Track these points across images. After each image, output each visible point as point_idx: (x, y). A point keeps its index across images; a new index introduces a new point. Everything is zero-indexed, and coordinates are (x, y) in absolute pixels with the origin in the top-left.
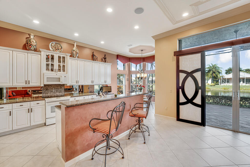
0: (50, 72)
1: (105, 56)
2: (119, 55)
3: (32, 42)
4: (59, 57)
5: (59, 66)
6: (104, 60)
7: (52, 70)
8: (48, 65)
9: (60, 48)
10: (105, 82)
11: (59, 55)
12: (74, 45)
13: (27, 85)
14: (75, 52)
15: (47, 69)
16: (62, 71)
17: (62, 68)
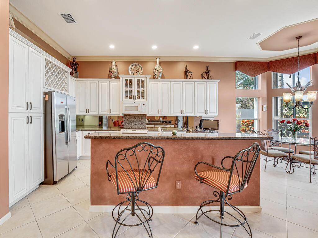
0: (128, 99)
1: (207, 68)
2: (240, 62)
3: (113, 69)
4: (138, 81)
5: (138, 92)
6: (207, 75)
7: (131, 97)
8: (126, 92)
9: (140, 69)
10: (206, 112)
11: (138, 79)
12: (156, 62)
13: (109, 114)
14: (157, 72)
15: (126, 97)
16: (141, 97)
17: (141, 95)
